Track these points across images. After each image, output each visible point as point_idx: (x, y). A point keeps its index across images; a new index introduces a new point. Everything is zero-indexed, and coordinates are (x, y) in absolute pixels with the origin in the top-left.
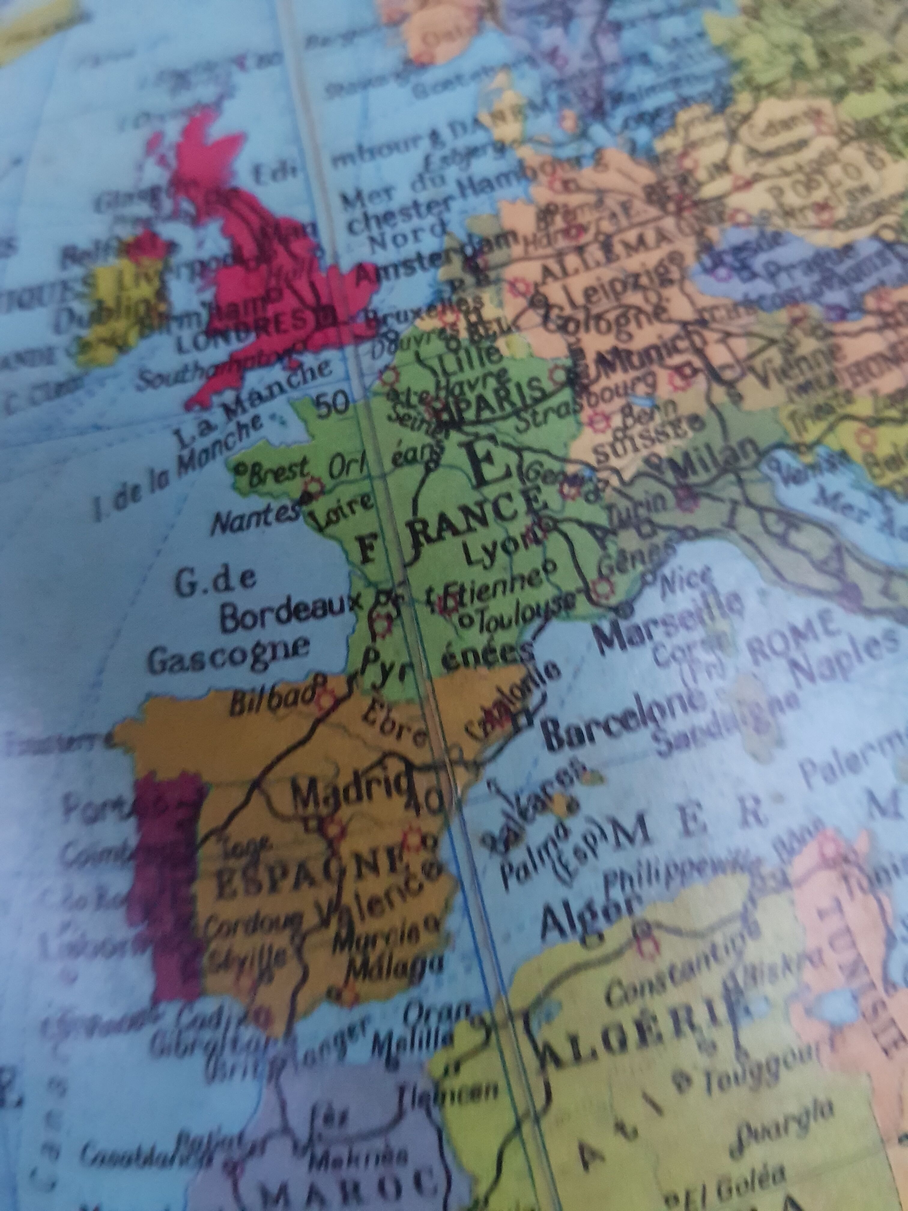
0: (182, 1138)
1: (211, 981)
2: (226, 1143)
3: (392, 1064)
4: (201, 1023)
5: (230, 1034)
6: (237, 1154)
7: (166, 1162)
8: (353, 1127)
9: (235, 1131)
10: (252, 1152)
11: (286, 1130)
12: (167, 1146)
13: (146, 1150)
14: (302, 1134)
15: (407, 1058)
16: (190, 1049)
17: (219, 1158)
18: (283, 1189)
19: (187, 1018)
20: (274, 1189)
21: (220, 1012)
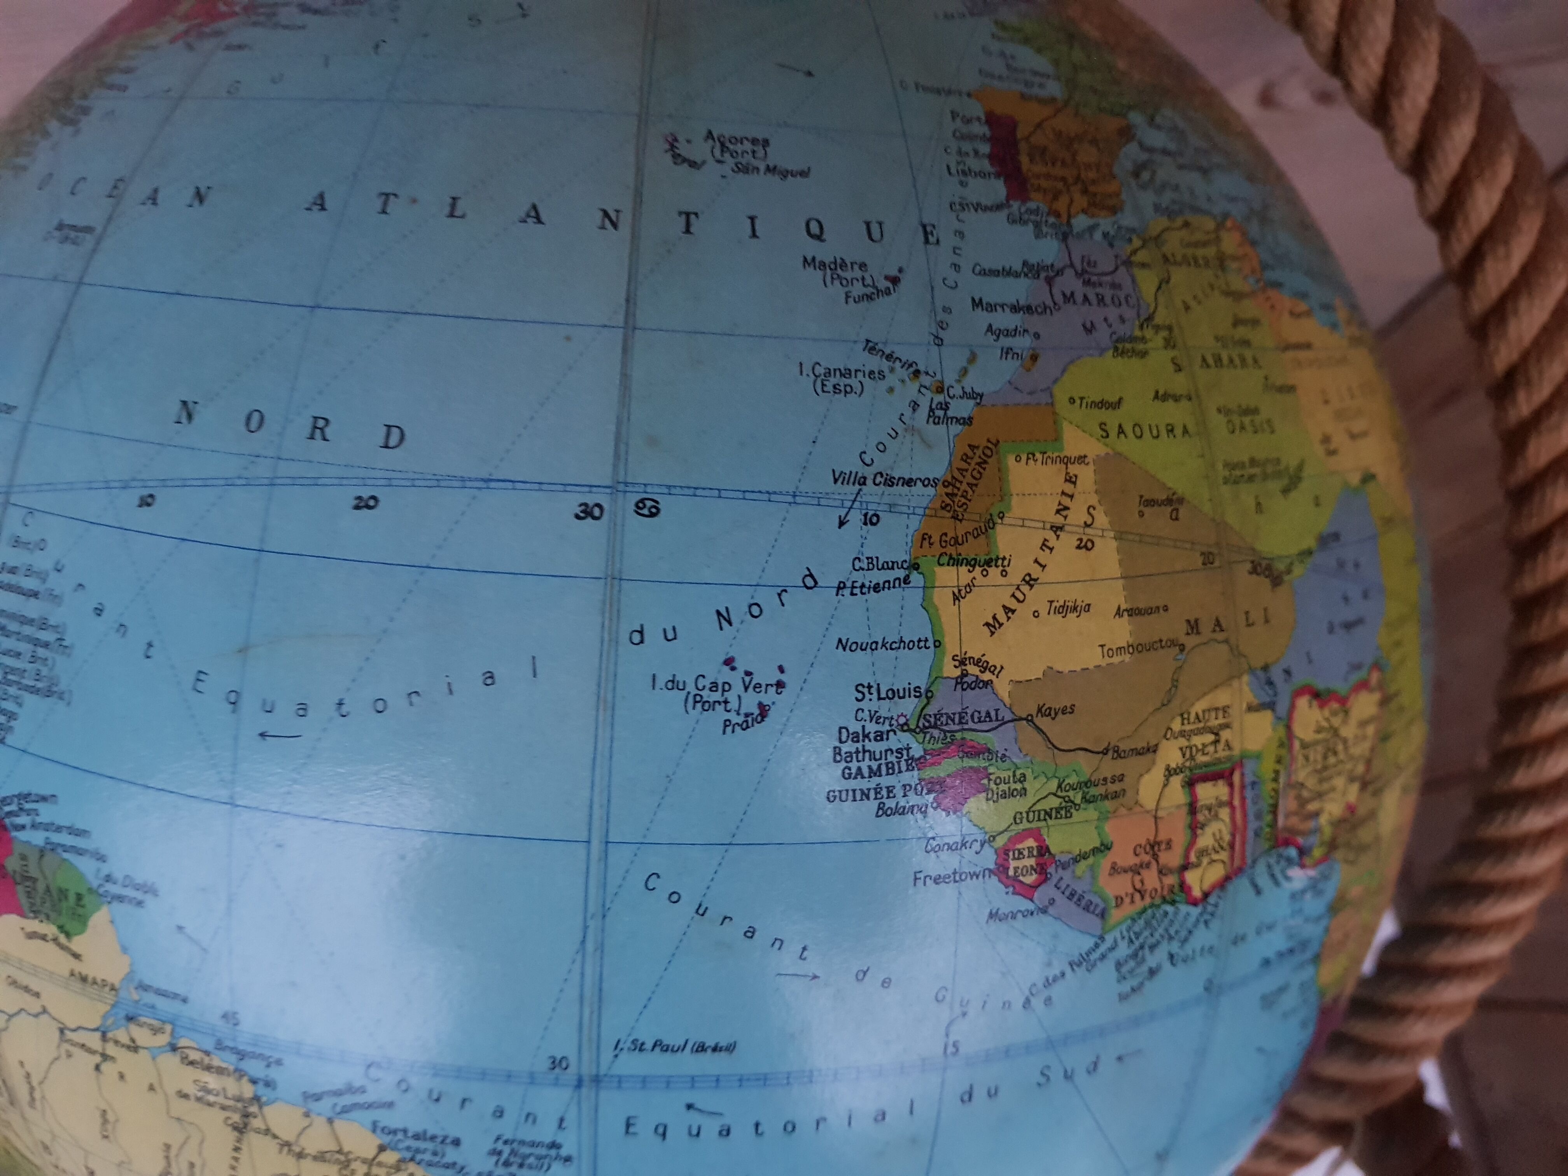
0: (1025, 263)
1: (1033, 195)
2: (1046, 268)
3: (1111, 245)
4: (1030, 211)
5: (1044, 219)
6: (1052, 274)
7: (1017, 275)
8: (1099, 270)
9: (1049, 263)
10: (1057, 274)
11: (1072, 265)
12: (1017, 266)
13: (1008, 268)
14: (1079, 268)
15: (1117, 243)
16: (1025, 223)
17: (1043, 275)
18: (1072, 294)
19: (1023, 210)
20: (1068, 294)
21: (1038, 208)
